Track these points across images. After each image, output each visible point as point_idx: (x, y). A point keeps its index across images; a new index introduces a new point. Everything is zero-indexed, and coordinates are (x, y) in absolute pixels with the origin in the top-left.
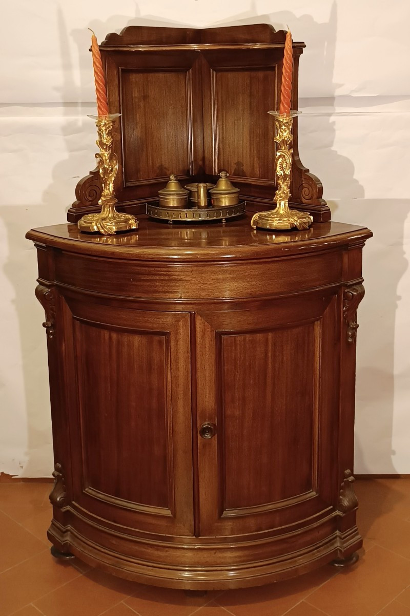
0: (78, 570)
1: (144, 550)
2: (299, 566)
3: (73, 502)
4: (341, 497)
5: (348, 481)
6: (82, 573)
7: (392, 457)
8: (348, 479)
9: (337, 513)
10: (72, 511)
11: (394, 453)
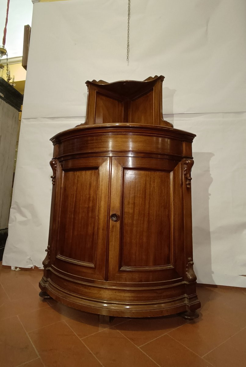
0: (49, 304)
1: (79, 288)
2: (163, 309)
3: (52, 265)
4: (187, 273)
5: (190, 263)
6: (50, 305)
7: (213, 275)
8: (190, 262)
9: (185, 282)
10: (51, 270)
11: (213, 273)
